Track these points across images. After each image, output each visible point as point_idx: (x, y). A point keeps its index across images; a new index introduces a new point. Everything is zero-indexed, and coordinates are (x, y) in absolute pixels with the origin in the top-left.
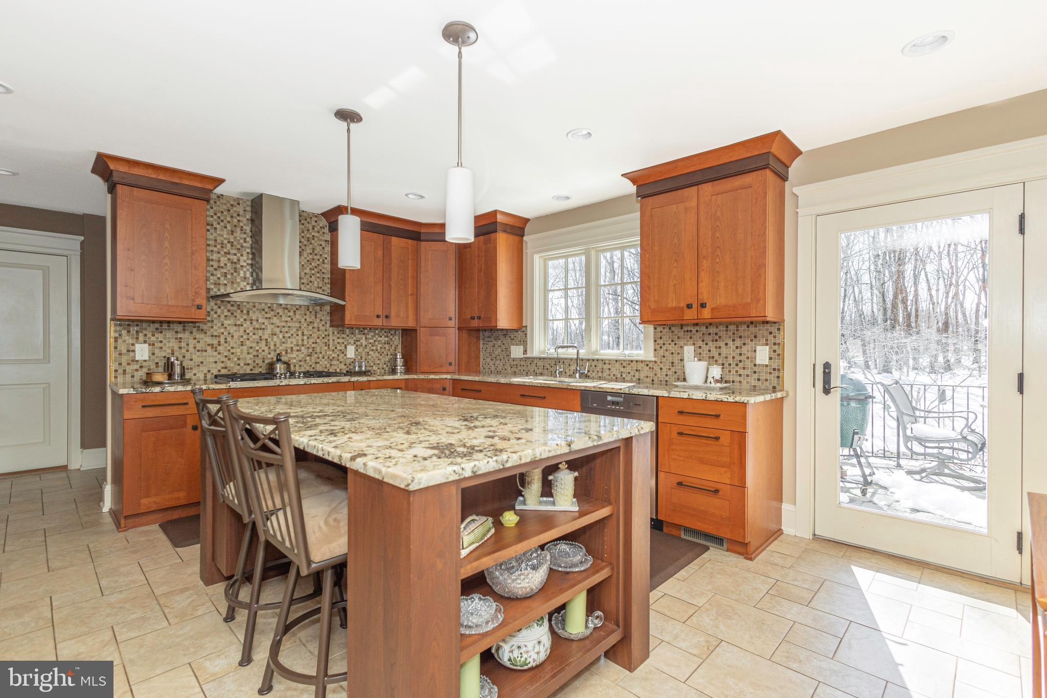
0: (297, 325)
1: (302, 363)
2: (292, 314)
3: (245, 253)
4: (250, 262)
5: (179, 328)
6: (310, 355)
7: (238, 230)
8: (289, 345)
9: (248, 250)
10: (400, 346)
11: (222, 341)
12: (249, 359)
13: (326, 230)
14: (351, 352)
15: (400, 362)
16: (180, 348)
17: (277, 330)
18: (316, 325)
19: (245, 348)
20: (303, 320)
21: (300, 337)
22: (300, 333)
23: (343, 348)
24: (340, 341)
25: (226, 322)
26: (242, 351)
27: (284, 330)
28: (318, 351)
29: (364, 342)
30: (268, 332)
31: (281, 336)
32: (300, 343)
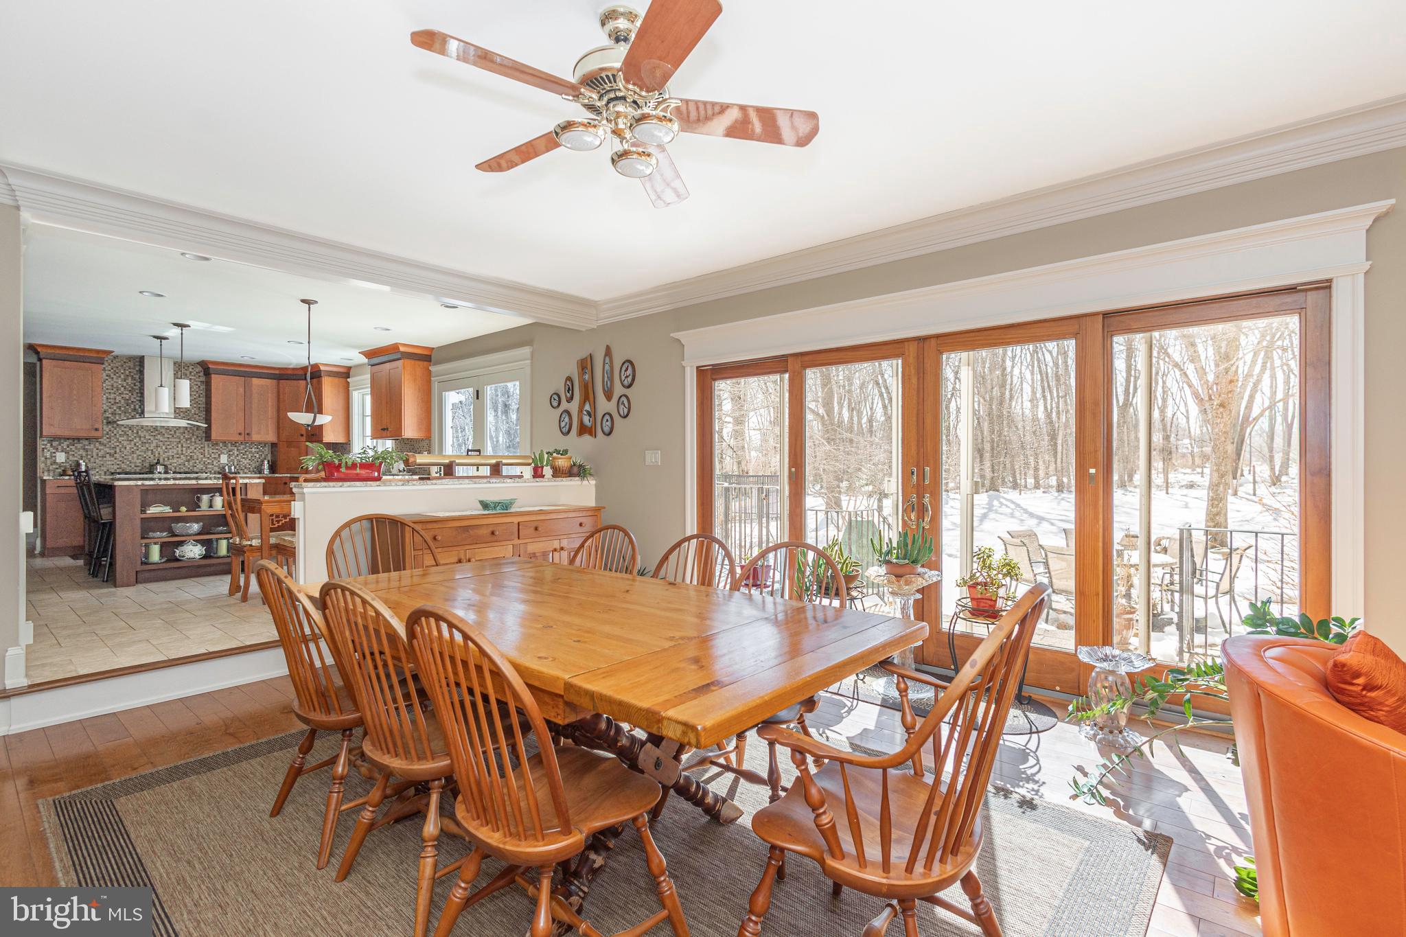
0: (178, 440)
1: (182, 466)
2: (173, 432)
3: (134, 393)
4: (138, 398)
5: (86, 442)
6: (188, 461)
7: (130, 378)
8: (170, 454)
9: (137, 391)
10: (269, 455)
11: (118, 451)
12: (138, 462)
13: (202, 374)
14: (224, 459)
15: (266, 466)
16: (87, 455)
17: (161, 444)
18: (193, 440)
19: (135, 455)
20: (182, 437)
21: (180, 449)
22: (180, 445)
23: (217, 456)
24: (214, 451)
25: (121, 439)
26: (133, 457)
27: (166, 443)
28: (195, 457)
29: (236, 453)
30: (154, 444)
31: (164, 448)
32: (180, 452)
